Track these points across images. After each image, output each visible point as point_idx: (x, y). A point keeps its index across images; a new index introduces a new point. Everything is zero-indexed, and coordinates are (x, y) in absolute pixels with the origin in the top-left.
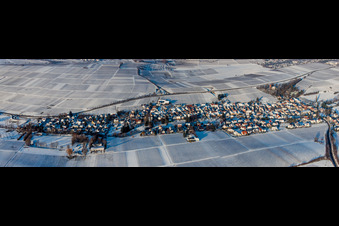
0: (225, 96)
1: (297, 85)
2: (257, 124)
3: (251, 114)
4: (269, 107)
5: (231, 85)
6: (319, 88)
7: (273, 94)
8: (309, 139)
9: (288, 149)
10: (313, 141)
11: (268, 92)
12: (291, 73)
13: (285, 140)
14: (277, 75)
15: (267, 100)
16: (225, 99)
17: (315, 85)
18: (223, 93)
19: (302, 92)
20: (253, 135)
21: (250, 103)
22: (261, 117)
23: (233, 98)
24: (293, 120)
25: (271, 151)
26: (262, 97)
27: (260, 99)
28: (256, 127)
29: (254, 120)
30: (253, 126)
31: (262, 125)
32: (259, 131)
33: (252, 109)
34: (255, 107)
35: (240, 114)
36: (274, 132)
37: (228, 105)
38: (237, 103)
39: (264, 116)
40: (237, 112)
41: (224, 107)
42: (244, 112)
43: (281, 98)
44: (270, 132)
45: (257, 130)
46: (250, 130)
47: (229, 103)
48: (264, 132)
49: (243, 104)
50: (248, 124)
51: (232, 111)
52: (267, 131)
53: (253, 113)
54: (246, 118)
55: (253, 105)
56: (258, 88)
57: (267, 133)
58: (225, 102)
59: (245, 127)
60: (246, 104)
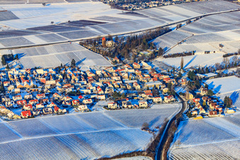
0: (18, 57)
1: (155, 41)
2: (55, 101)
3: (53, 87)
4: (90, 75)
5: (34, 39)
6: (197, 45)
7: (106, 55)
8: (134, 125)
9: (88, 137)
10: (139, 128)
11: (99, 51)
12: (158, 17)
13: (89, 125)
14: (129, 22)
15: (93, 63)
16: (14, 63)
17: (193, 39)
18: (14, 52)
19: (161, 52)
20: (41, 118)
21: (58, 70)
23: (28, 61)
24: (122, 97)
25: (58, 139)
26: (84, 59)
27: (79, 63)
28: (51, 105)
29: (55, 95)
30: (47, 103)
31: (63, 103)
32: (53, 111)
33: (58, 78)
34: (64, 76)
35: (34, 87)
36: (80, 113)
37: (17, 73)
38: (36, 68)
39: (75, 89)
40: (30, 83)
41: (9, 76)
42: (42, 84)
43: (118, 60)
44: (73, 114)
45: (49, 109)
46: (38, 110)
47: (20, 69)
48: (61, 113)
49: (46, 70)
50: (40, 101)
51: (21, 82)
52: (68, 112)
53: (58, 84)
54: (42, 92)
55: (63, 72)
56: (81, 44)
57: (66, 114)
58: (12, 67)
59: (33, 105)
60: (50, 70)
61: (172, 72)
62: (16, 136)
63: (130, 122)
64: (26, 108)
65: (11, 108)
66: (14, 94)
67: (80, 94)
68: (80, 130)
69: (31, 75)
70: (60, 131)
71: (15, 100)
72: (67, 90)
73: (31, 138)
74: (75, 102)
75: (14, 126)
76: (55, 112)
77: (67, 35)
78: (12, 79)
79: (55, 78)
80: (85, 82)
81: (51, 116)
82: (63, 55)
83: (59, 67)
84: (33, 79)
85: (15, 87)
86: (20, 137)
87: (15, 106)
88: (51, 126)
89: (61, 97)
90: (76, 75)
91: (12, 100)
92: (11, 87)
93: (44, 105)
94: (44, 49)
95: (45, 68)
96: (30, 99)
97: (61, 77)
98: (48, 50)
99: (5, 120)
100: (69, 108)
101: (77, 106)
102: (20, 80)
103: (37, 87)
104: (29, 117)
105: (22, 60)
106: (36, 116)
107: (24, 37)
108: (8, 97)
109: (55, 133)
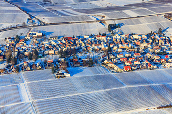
0: (119, 26)
2: (148, 59)
3: (146, 48)
16: (117, 30)
18: (117, 22)
20: (138, 72)
21: (149, 36)
22: (158, 51)
23: (127, 29)
25: (152, 88)
26: (168, 28)
27: (165, 30)
28: (145, 62)
29: (147, 55)
30: (142, 61)
31: (154, 61)
32: (147, 67)
33: (149, 42)
34: (154, 40)
35: (132, 48)
36: (167, 69)
37: (119, 37)
38: (133, 34)
39: (162, 50)
40: (128, 45)
41: (114, 39)
42: (138, 46)
44: (161, 69)
45: (144, 65)
46: (136, 65)
47: (121, 34)
48: (153, 68)
49: (140, 35)
50: (137, 59)
51: (122, 44)
52: (158, 67)
53: (149, 46)
54: (138, 52)
55: (153, 37)
56: (166, 17)
57: (157, 69)
58: (116, 33)
59: (132, 62)
60: (143, 36)
62: (121, 84)
64: (127, 64)
65: (116, 63)
66: (118, 54)
67: (166, 54)
68: (168, 82)
69: (129, 39)
70: (153, 82)
71: (119, 57)
72: (156, 51)
73: (132, 86)
74: (163, 60)
75: (119, 77)
76: (149, 67)
77: (155, 10)
78: (115, 42)
79: (147, 42)
80: (170, 45)
81: (146, 70)
82: (152, 24)
83: (149, 34)
84: (131, 42)
85: (118, 48)
86: (124, 85)
87: (119, 62)
88: (147, 78)
89: (152, 56)
90: (162, 40)
91: (116, 57)
92: (115, 48)
93: (140, 62)
94: (138, 20)
95: (139, 34)
96: (129, 57)
97: (151, 41)
98: (141, 21)
99: (112, 72)
100: (158, 64)
101: (164, 64)
103: (134, 48)
104: (129, 71)
105: (123, 28)
106: (134, 70)
107: (123, 11)
108: (114, 55)
109: (150, 83)
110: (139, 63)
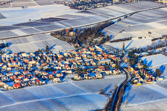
0: (8, 45)
1: (104, 31)
2: (37, 76)
3: (34, 65)
4: (60, 56)
5: (18, 32)
7: (70, 42)
9: (63, 100)
11: (64, 39)
12: (103, 14)
13: (62, 92)
14: (83, 18)
15: (61, 48)
16: (5, 49)
17: (130, 29)
18: (5, 42)
19: (108, 39)
20: (28, 88)
21: (37, 53)
22: (47, 67)
23: (15, 48)
24: (84, 71)
25: (41, 103)
26: (55, 45)
27: (52, 48)
28: (34, 79)
29: (36, 71)
30: (31, 77)
31: (43, 77)
32: (36, 83)
33: (37, 59)
34: (41, 57)
35: (21, 66)
36: (55, 84)
37: (8, 56)
38: (21, 53)
39: (50, 66)
40: (17, 63)
41: (3, 59)
42: (26, 64)
43: (79, 45)
44: (50, 84)
45: (33, 82)
46: (25, 82)
47: (10, 53)
48: (42, 84)
49: (28, 53)
50: (26, 76)
51: (11, 63)
52: (46, 83)
53: (37, 63)
54: (27, 70)
55: (40, 55)
56: (52, 35)
57: (45, 85)
58: (4, 53)
59: (21, 79)
60: (31, 54)
61: (117, 52)
62: (11, 101)
63: (91, 89)
64: (16, 81)
65: (6, 82)
66: (7, 72)
67: (53, 70)
68: (56, 96)
69: (18, 58)
70: (42, 97)
71: (8, 76)
72: (44, 67)
73: (22, 103)
74: (51, 76)
75: (9, 95)
76: (37, 83)
77: (41, 29)
78: (4, 61)
79: (36, 60)
80: (57, 62)
81: (35, 86)
82: (40, 43)
83: (37, 52)
84: (20, 60)
85: (8, 66)
86: (14, 103)
87: (9, 80)
88: (36, 94)
89: (40, 73)
90: (50, 57)
91: (6, 76)
92: (5, 67)
93: (29, 78)
94: (25, 39)
95: (27, 52)
96: (18, 75)
97: (39, 58)
98: (29, 40)
99: (2, 90)
100: (47, 80)
101: (52, 79)
102: (10, 61)
103: (23, 66)
104: (19, 88)
105: (11, 47)
106: (24, 87)
107: (11, 31)
108: (3, 74)
109: (39, 99)
110: (28, 80)
